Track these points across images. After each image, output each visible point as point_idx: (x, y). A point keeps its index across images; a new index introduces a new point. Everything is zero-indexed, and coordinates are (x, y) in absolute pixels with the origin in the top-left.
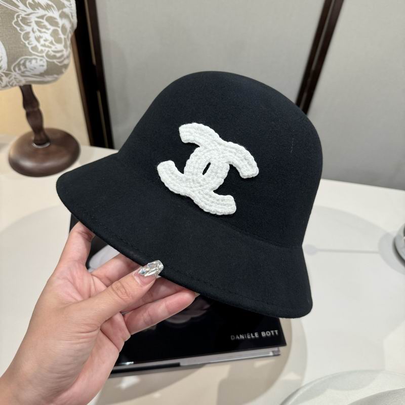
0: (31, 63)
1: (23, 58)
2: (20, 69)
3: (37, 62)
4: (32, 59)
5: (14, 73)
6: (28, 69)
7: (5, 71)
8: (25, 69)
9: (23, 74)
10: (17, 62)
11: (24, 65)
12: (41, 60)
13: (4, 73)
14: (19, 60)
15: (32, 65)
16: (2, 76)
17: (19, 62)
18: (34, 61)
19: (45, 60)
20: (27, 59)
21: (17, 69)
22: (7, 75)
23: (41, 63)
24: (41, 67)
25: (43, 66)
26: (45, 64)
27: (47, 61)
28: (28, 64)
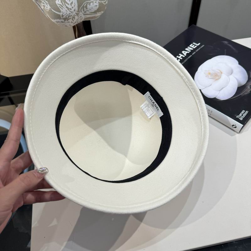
0: (90, 5)
1: (85, 2)
2: (84, 10)
3: (93, 4)
4: (90, 3)
5: (81, 13)
6: (88, 10)
7: (76, 12)
8: (87, 10)
9: (85, 13)
10: (82, 6)
11: (86, 7)
12: (96, 2)
13: (76, 13)
14: (84, 4)
15: (90, 7)
16: (75, 15)
17: (84, 5)
18: (91, 4)
19: (97, 2)
20: (88, 2)
21: (82, 10)
22: (77, 14)
23: (96, 4)
24: (96, 7)
25: (97, 6)
26: (98, 5)
27: (99, 2)
28: (88, 6)
